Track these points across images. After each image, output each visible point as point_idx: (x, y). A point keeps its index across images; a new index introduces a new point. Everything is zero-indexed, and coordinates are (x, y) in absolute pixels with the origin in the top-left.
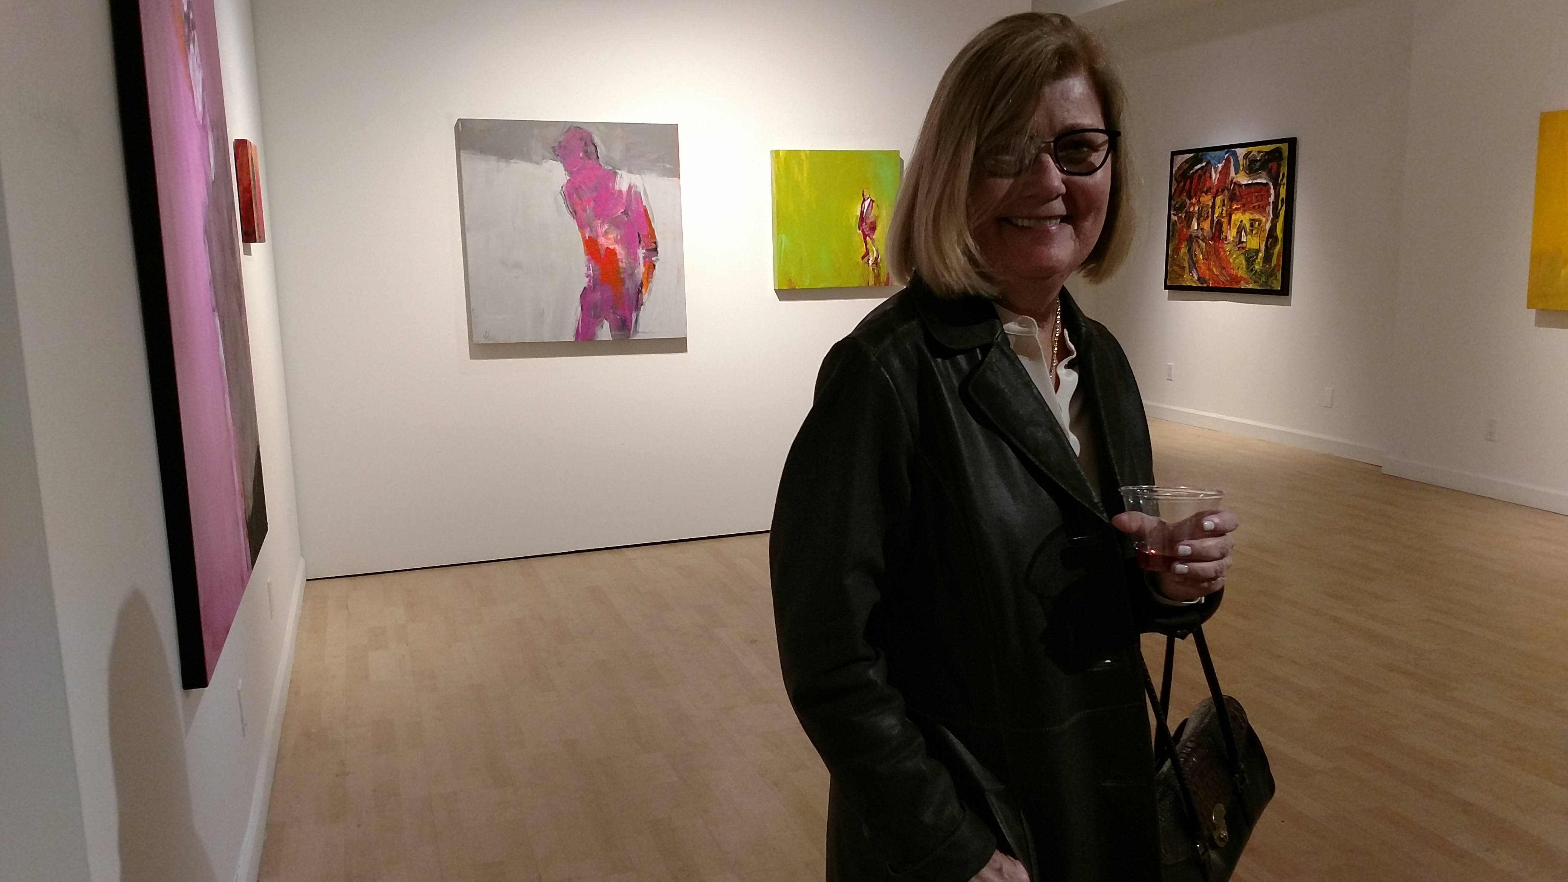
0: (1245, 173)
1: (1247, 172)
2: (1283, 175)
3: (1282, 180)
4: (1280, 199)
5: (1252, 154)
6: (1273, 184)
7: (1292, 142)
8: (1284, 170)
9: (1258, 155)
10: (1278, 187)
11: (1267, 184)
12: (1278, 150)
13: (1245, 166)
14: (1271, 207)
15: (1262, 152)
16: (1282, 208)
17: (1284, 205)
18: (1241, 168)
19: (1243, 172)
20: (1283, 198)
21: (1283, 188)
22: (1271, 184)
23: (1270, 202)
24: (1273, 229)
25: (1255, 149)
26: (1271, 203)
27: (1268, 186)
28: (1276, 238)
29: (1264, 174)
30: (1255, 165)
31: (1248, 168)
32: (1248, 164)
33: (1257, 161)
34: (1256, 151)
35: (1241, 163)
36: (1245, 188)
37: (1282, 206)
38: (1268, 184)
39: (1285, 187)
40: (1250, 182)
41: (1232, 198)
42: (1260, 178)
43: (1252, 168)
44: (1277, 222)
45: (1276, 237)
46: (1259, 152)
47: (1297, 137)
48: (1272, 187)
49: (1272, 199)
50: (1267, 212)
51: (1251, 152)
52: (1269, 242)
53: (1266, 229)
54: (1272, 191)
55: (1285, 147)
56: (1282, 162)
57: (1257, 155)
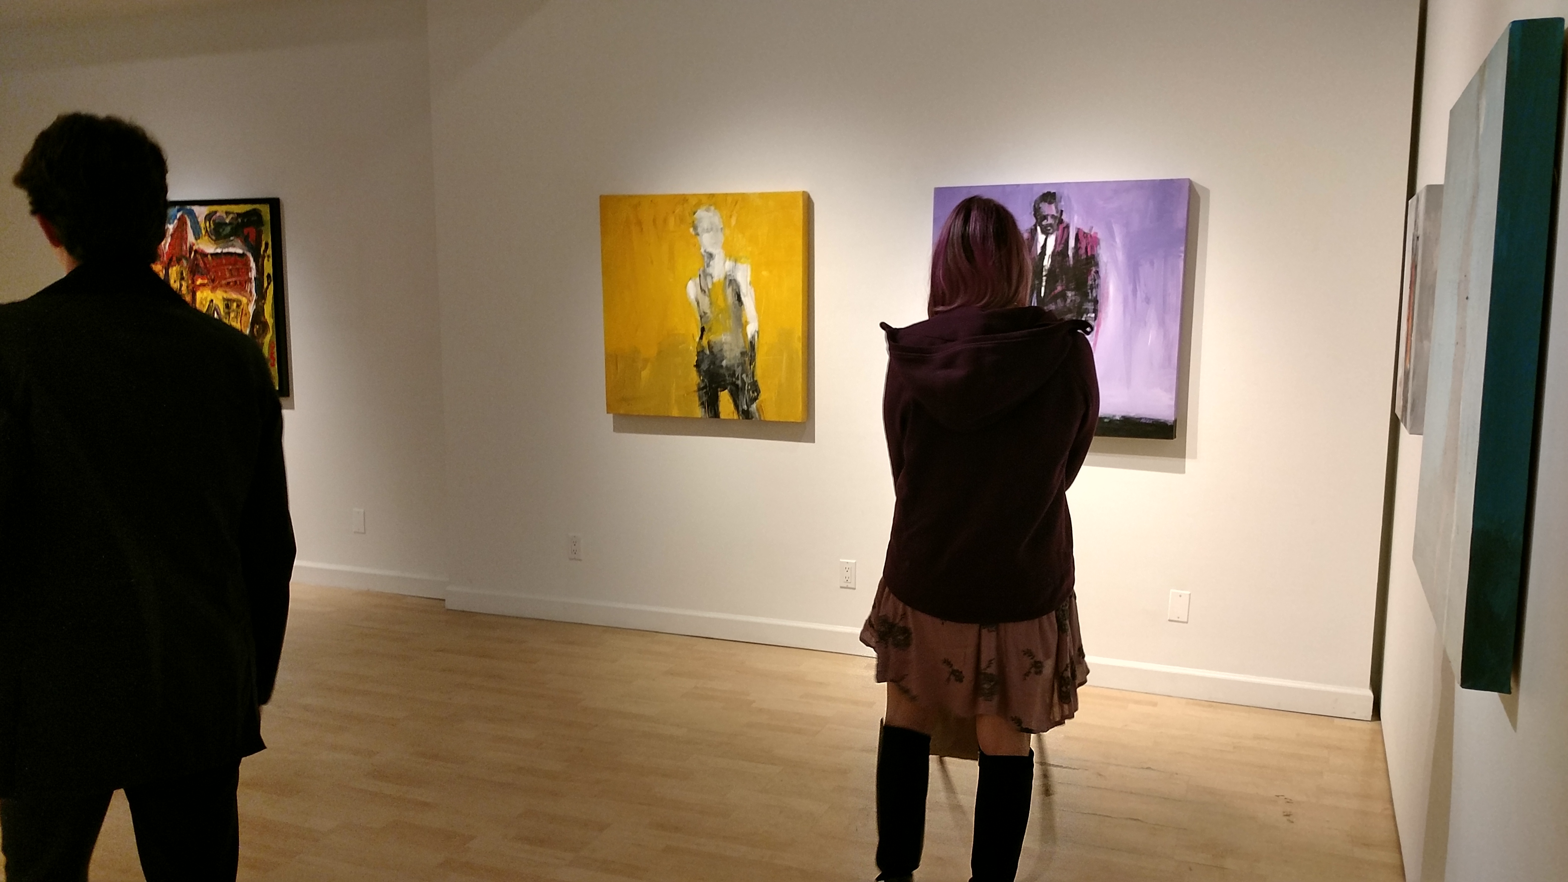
0: (210, 239)
1: (214, 238)
2: (267, 244)
3: (265, 251)
4: (266, 275)
5: (218, 214)
6: (252, 256)
7: (275, 204)
8: (267, 237)
9: (227, 217)
10: (260, 260)
11: (243, 255)
12: (256, 213)
13: (208, 230)
14: (254, 284)
15: (233, 213)
16: (270, 287)
17: (272, 283)
18: (203, 232)
19: (207, 237)
20: (269, 275)
21: (268, 261)
22: (250, 255)
23: (251, 278)
24: (259, 313)
25: (221, 210)
26: (253, 278)
27: (245, 258)
28: (265, 325)
29: (238, 242)
30: (224, 230)
31: (213, 231)
32: (212, 226)
33: (226, 224)
34: (222, 211)
35: (202, 226)
36: (212, 258)
37: (269, 284)
38: (246, 255)
39: (271, 260)
40: (219, 251)
41: (194, 271)
42: (233, 246)
43: (218, 232)
44: (264, 304)
45: (265, 322)
46: (227, 213)
47: (281, 198)
48: (252, 259)
49: (253, 274)
50: (249, 290)
51: (216, 212)
52: (255, 330)
53: (249, 313)
54: (253, 265)
55: (265, 210)
56: (263, 228)
57: (225, 216)
